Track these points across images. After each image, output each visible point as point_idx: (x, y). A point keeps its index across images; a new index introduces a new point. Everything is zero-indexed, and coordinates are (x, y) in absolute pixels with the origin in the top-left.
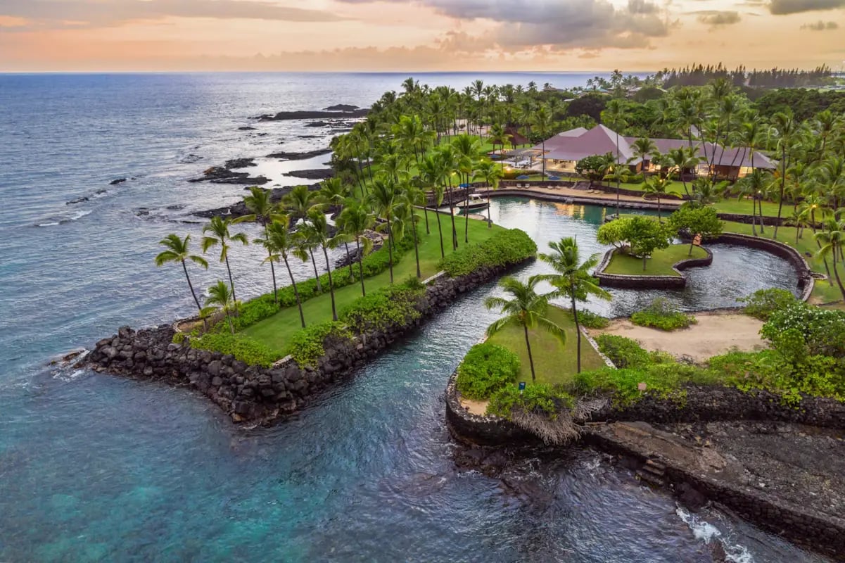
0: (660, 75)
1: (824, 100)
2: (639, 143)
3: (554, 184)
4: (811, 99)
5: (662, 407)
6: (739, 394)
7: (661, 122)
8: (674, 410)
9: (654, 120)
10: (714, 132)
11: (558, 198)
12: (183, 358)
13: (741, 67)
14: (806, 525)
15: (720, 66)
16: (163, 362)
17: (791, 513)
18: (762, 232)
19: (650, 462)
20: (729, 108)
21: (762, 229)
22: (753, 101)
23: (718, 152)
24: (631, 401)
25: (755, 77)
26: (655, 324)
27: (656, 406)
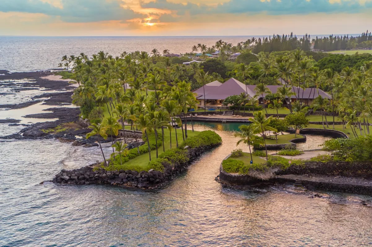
0: (249, 42)
1: (353, 61)
2: (259, 87)
3: (212, 113)
4: (346, 60)
5: (298, 169)
6: (322, 163)
7: (264, 76)
8: (301, 169)
9: (260, 75)
10: (297, 80)
11: (217, 120)
12: (104, 175)
13: (306, 35)
14: (344, 187)
15: (292, 35)
16: (94, 178)
17: (339, 184)
18: (328, 127)
19: (297, 181)
20: (304, 66)
21: (328, 126)
22: (317, 61)
23: (301, 92)
24: (287, 167)
25: (317, 41)
26: (288, 154)
27: (296, 168)
